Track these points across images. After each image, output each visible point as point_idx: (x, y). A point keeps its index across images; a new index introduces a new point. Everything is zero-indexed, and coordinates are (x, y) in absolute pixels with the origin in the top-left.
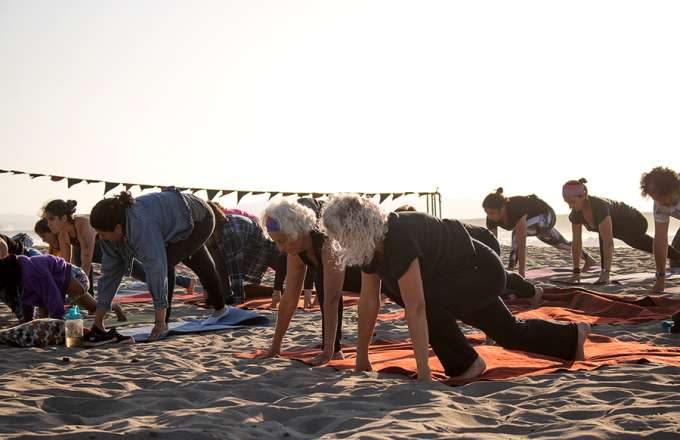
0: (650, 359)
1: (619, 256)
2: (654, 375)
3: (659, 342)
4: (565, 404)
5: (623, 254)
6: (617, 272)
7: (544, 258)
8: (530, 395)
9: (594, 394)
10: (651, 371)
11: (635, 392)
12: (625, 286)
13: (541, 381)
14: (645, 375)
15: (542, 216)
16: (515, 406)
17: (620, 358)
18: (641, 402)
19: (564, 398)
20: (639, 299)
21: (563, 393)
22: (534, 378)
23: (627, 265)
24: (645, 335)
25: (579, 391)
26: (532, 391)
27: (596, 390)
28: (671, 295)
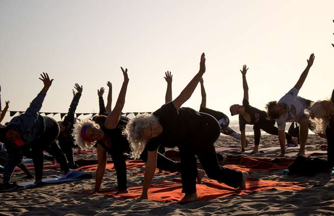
0: (277, 188)
1: (263, 139)
2: (279, 196)
3: (281, 180)
4: (236, 211)
5: (266, 138)
6: (262, 147)
7: (226, 141)
8: (219, 207)
9: (250, 206)
10: (278, 194)
11: (270, 204)
12: (265, 154)
13: (224, 201)
14: (275, 196)
15: (223, 119)
16: (212, 213)
17: (263, 189)
18: (272, 209)
19: (236, 208)
20: (272, 159)
21: (235, 206)
22: (221, 199)
23: (267, 143)
24: (275, 176)
25: (243, 205)
26: (220, 205)
27: (251, 204)
28: (287, 157)
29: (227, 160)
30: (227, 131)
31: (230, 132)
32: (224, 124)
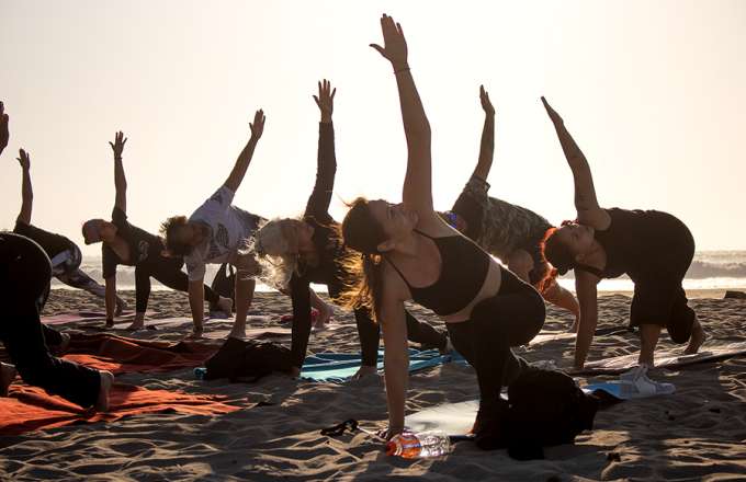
0: (177, 408)
1: (155, 299)
2: (180, 425)
3: (189, 390)
4: (80, 457)
5: (163, 297)
6: (154, 317)
7: (74, 302)
8: (42, 450)
9: (113, 447)
10: (178, 421)
11: (158, 444)
12: (160, 332)
13: (55, 435)
14: (171, 424)
15: (68, 252)
16: (24, 463)
17: (146, 409)
18: (161, 453)
19: (80, 452)
20: (173, 345)
21: (78, 446)
22: (49, 432)
23: (164, 309)
24: (176, 381)
25: (96, 444)
26: (45, 445)
27: (114, 442)
28: (207, 340)
29: (71, 344)
30: (76, 279)
31: (83, 281)
32: (69, 262)
